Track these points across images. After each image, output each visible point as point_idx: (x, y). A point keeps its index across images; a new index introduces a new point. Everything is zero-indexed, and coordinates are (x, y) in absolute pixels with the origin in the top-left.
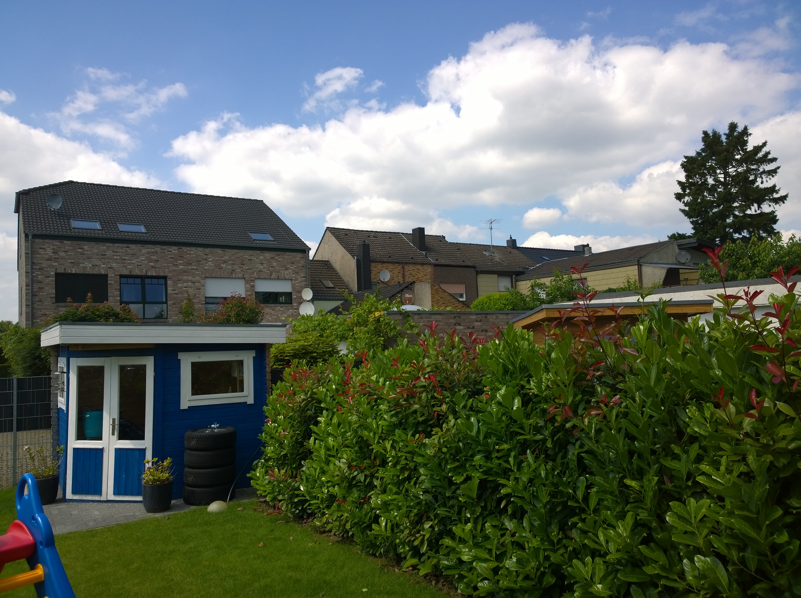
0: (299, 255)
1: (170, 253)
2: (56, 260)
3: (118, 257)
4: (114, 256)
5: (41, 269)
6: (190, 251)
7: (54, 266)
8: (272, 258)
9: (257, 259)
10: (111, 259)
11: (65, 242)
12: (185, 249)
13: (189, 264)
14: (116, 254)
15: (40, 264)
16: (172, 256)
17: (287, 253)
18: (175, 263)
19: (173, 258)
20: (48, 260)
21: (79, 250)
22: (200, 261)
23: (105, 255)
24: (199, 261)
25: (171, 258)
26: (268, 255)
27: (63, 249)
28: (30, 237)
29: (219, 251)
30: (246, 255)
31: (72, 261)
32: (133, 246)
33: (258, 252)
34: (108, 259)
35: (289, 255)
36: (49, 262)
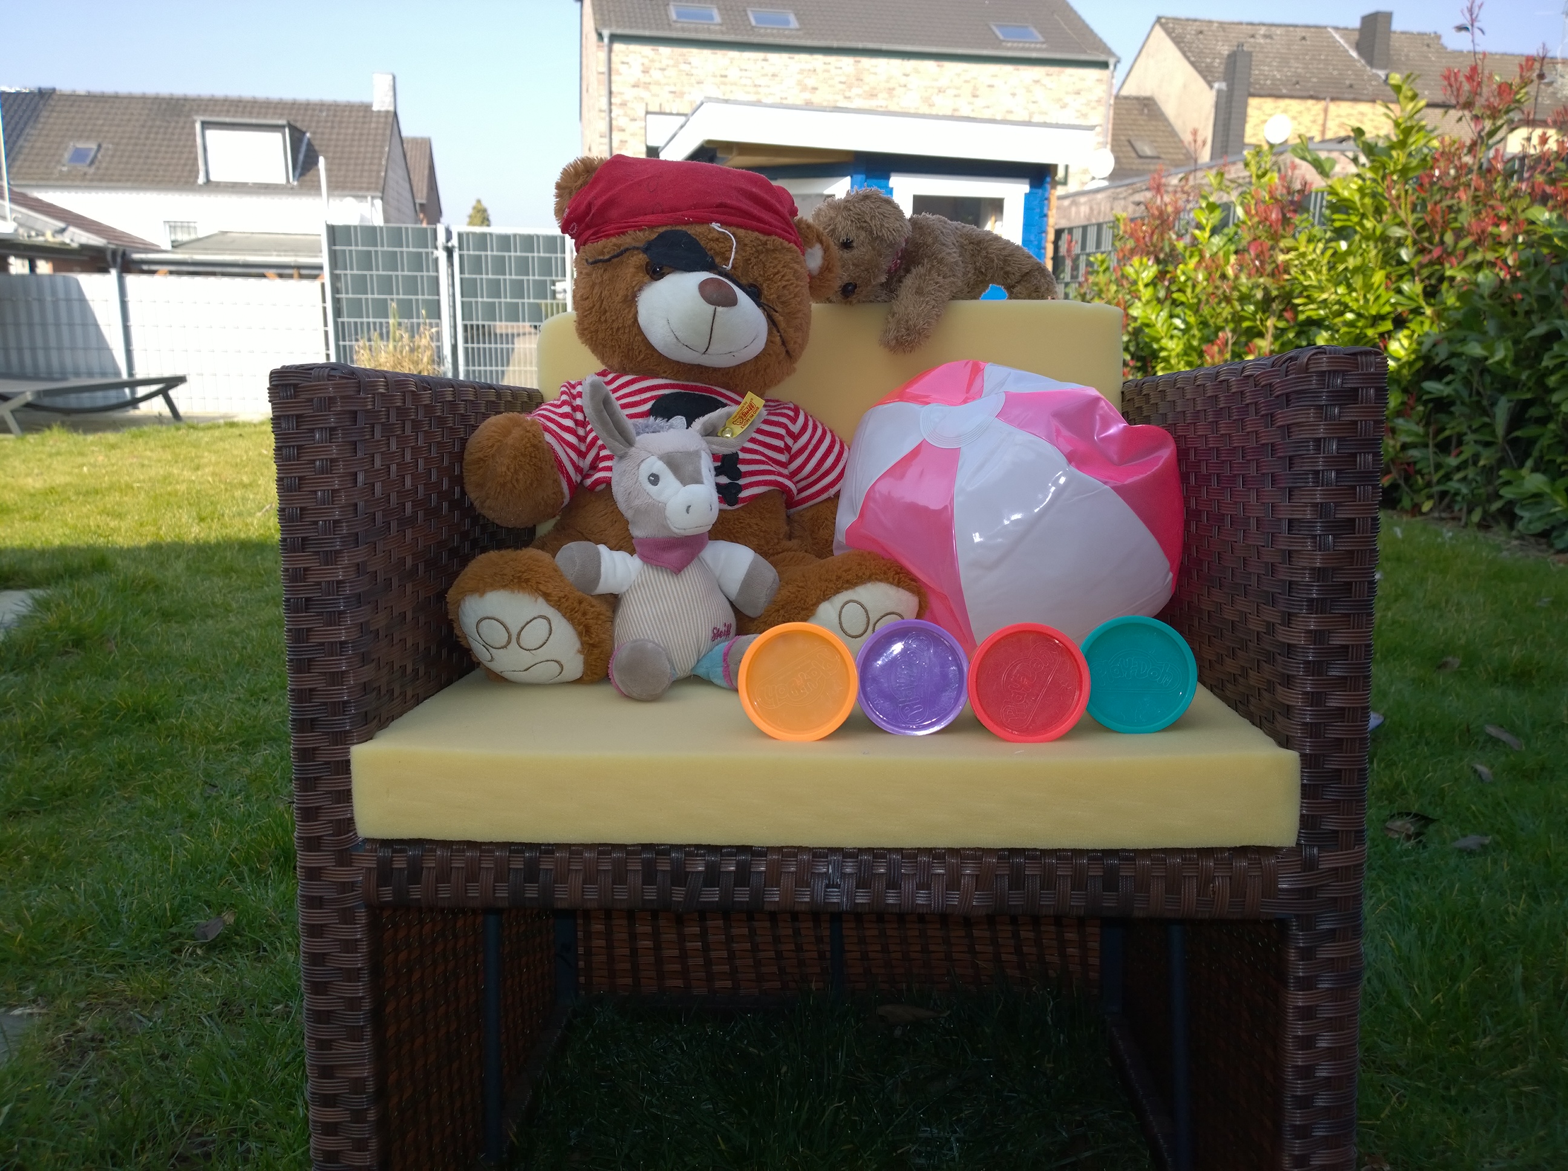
0: (1092, 75)
1: (839, 71)
2: (647, 85)
3: (748, 81)
4: (741, 77)
6: (876, 66)
7: (642, 99)
8: (1037, 82)
9: (1006, 82)
10: (735, 84)
11: (663, 50)
12: (866, 62)
13: (873, 95)
14: (744, 74)
15: (623, 93)
16: (843, 79)
18: (847, 94)
19: (844, 83)
20: (634, 86)
21: (686, 67)
22: (894, 89)
23: (726, 76)
24: (891, 90)
25: (841, 82)
27: (657, 65)
28: (606, 40)
30: (984, 74)
31: (673, 89)
32: (774, 57)
34: (732, 84)
35: (1071, 76)
36: (636, 89)
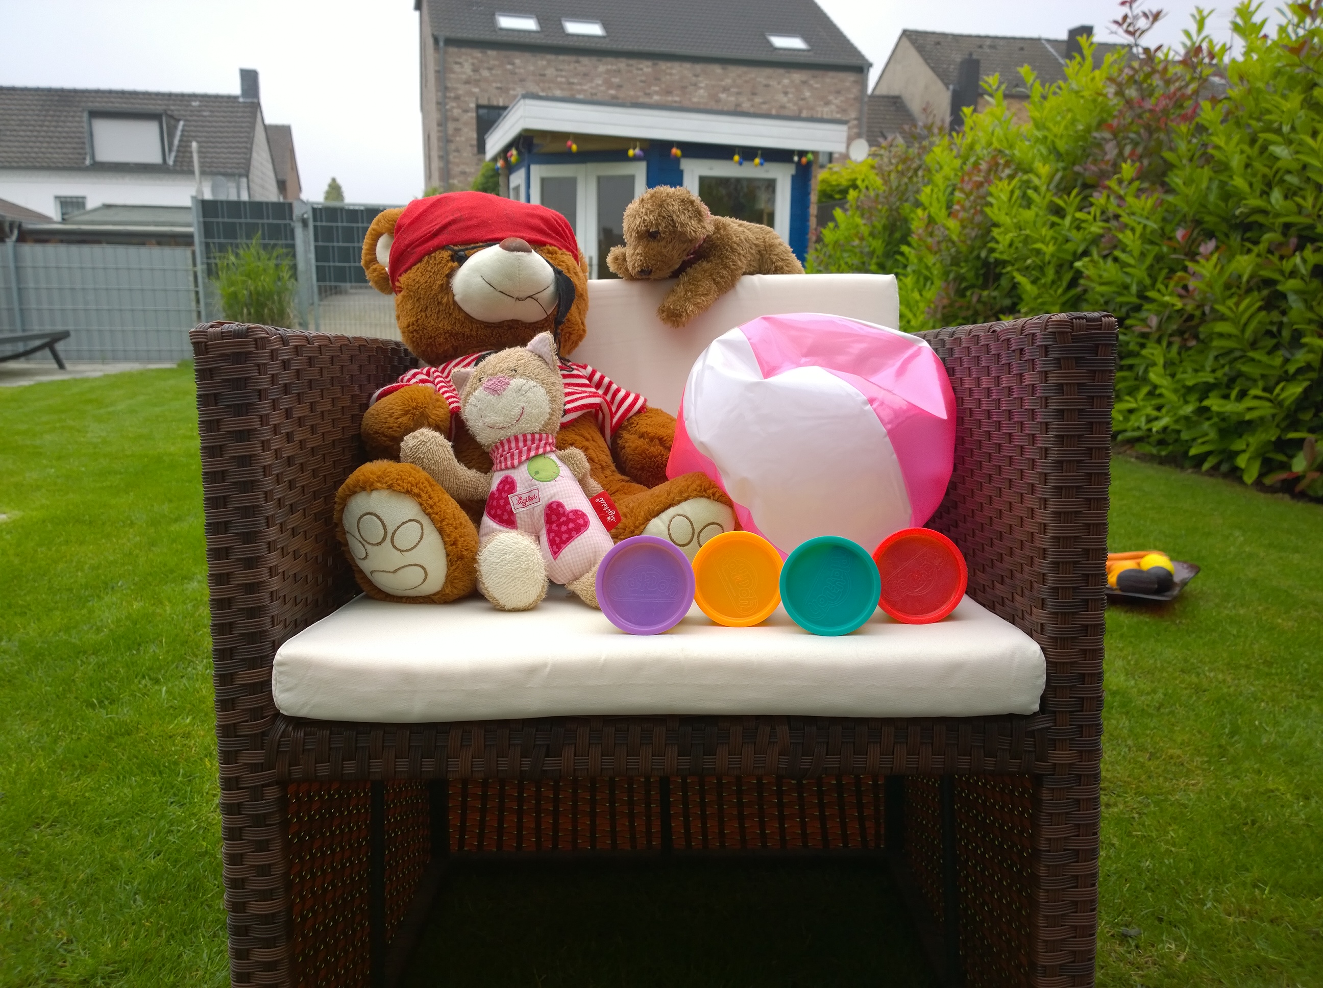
0: (849, 78)
2: (477, 83)
3: (563, 80)
4: (557, 76)
5: (457, 98)
6: (671, 68)
7: (474, 93)
8: (804, 82)
9: (779, 83)
10: (552, 83)
11: (490, 52)
12: (663, 65)
13: (669, 93)
14: (559, 73)
15: (456, 89)
16: (643, 78)
17: (831, 74)
18: (648, 91)
19: (644, 82)
20: (466, 83)
21: (509, 67)
22: (686, 87)
23: (544, 75)
25: (642, 81)
26: (798, 76)
27: (486, 65)
28: (441, 44)
29: (717, 69)
30: (760, 76)
31: (499, 85)
32: (585, 60)
33: (781, 71)
35: (833, 78)
36: (467, 86)
